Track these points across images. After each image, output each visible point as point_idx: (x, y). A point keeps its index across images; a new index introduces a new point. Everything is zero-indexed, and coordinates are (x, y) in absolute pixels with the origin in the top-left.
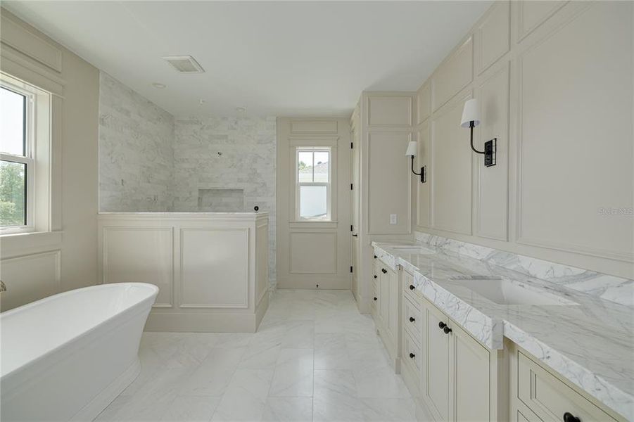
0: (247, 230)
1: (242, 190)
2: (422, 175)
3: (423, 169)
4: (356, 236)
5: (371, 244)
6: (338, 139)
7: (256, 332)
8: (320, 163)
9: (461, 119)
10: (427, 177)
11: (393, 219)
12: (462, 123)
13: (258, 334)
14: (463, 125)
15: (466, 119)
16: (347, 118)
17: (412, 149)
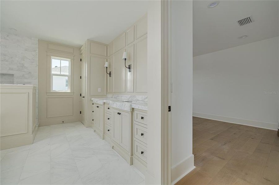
0: (27, 93)
1: (13, 75)
2: (110, 74)
3: (110, 72)
4: (84, 97)
5: (91, 99)
6: (75, 56)
7: (33, 143)
8: (56, 67)
9: (122, 57)
10: (111, 75)
11: (99, 90)
12: (123, 58)
13: (33, 144)
14: (123, 59)
15: (124, 57)
16: (79, 48)
17: (106, 65)
